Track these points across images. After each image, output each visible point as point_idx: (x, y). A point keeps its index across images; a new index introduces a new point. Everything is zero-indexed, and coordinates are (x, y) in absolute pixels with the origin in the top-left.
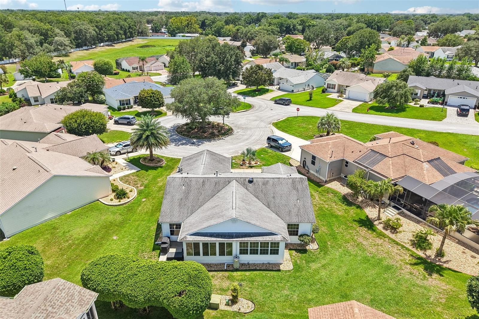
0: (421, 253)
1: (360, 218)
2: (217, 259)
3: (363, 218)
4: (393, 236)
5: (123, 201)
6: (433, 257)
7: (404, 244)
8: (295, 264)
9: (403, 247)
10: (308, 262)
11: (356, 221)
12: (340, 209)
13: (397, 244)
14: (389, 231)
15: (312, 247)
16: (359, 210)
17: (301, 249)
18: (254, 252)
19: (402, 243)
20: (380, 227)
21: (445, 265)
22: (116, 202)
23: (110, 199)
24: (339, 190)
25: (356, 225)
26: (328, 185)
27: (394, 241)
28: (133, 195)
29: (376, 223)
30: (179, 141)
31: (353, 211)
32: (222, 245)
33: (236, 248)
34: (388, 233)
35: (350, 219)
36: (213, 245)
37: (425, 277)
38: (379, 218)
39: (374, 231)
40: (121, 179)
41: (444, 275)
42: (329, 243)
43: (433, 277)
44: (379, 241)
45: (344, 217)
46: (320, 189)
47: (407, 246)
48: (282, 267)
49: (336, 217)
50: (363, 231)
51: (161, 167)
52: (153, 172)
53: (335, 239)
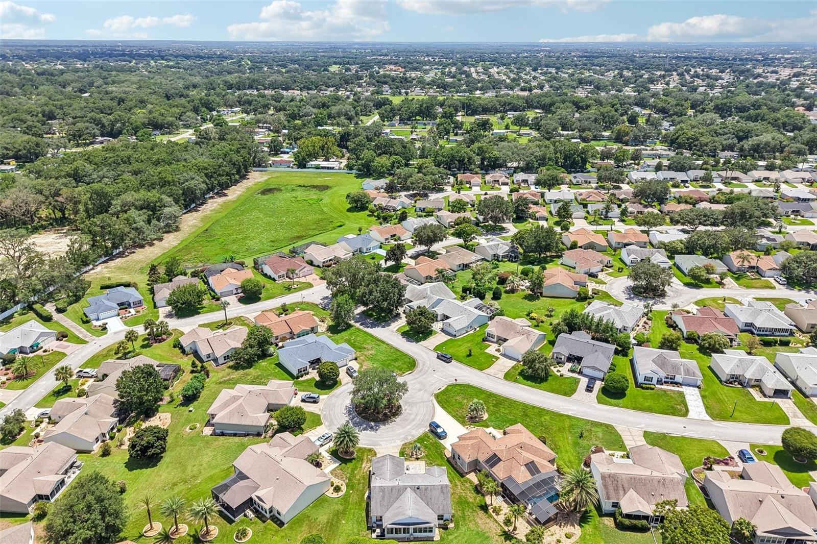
0: (506, 529)
1: (481, 504)
2: (402, 535)
3: (483, 504)
4: (495, 517)
5: (340, 494)
6: (511, 531)
8: (441, 537)
9: (499, 524)
10: (448, 535)
11: (479, 506)
12: (471, 497)
13: (497, 522)
14: (495, 513)
15: (451, 525)
16: (482, 498)
17: (445, 528)
18: (420, 532)
19: (499, 522)
20: (491, 511)
21: (515, 536)
22: (335, 495)
23: (330, 493)
24: (473, 480)
25: (478, 509)
26: (468, 476)
27: (496, 520)
28: (344, 488)
29: (490, 508)
30: (361, 425)
31: (479, 498)
32: (404, 529)
33: (411, 531)
34: (494, 515)
35: (475, 504)
36: (400, 529)
38: (492, 505)
39: (487, 513)
40: (332, 472)
42: (461, 523)
44: (488, 520)
45: (473, 503)
46: (462, 479)
47: (502, 524)
48: (435, 539)
49: (468, 503)
50: (481, 513)
51: (354, 459)
52: (350, 465)
53: (464, 519)
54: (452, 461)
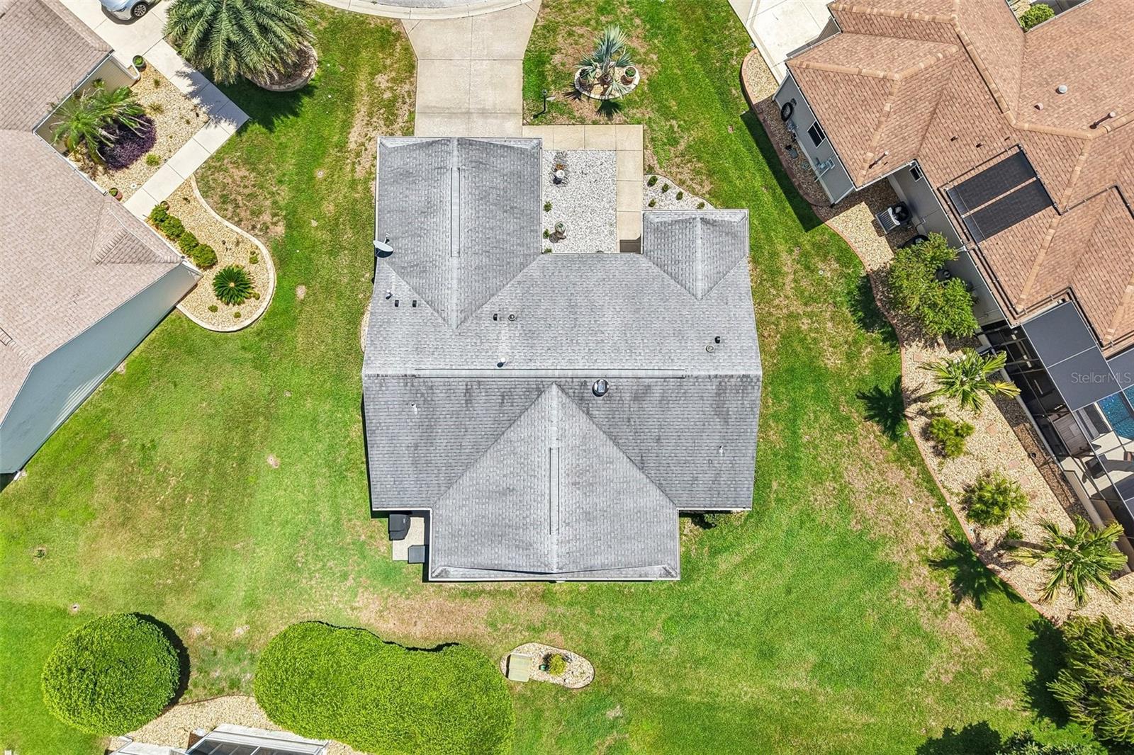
0: (969, 529)
1: (876, 388)
3: (886, 388)
4: (932, 462)
5: (251, 312)
6: (989, 547)
7: (947, 496)
8: (686, 559)
9: (942, 501)
11: (863, 397)
13: (933, 490)
14: (932, 443)
16: (885, 351)
19: (944, 491)
20: (915, 426)
21: (1004, 574)
24: (859, 249)
25: (857, 412)
26: (836, 223)
27: (929, 480)
29: (911, 410)
34: (925, 448)
35: (852, 387)
37: (945, 606)
38: (922, 395)
39: (895, 437)
40: (203, 183)
41: (987, 605)
42: (775, 485)
43: (962, 608)
44: (895, 476)
45: (840, 380)
46: (806, 238)
47: (954, 503)
49: (818, 375)
50: (871, 434)
51: (308, 90)
52: (290, 132)
53: (793, 469)
54: (773, 125)
